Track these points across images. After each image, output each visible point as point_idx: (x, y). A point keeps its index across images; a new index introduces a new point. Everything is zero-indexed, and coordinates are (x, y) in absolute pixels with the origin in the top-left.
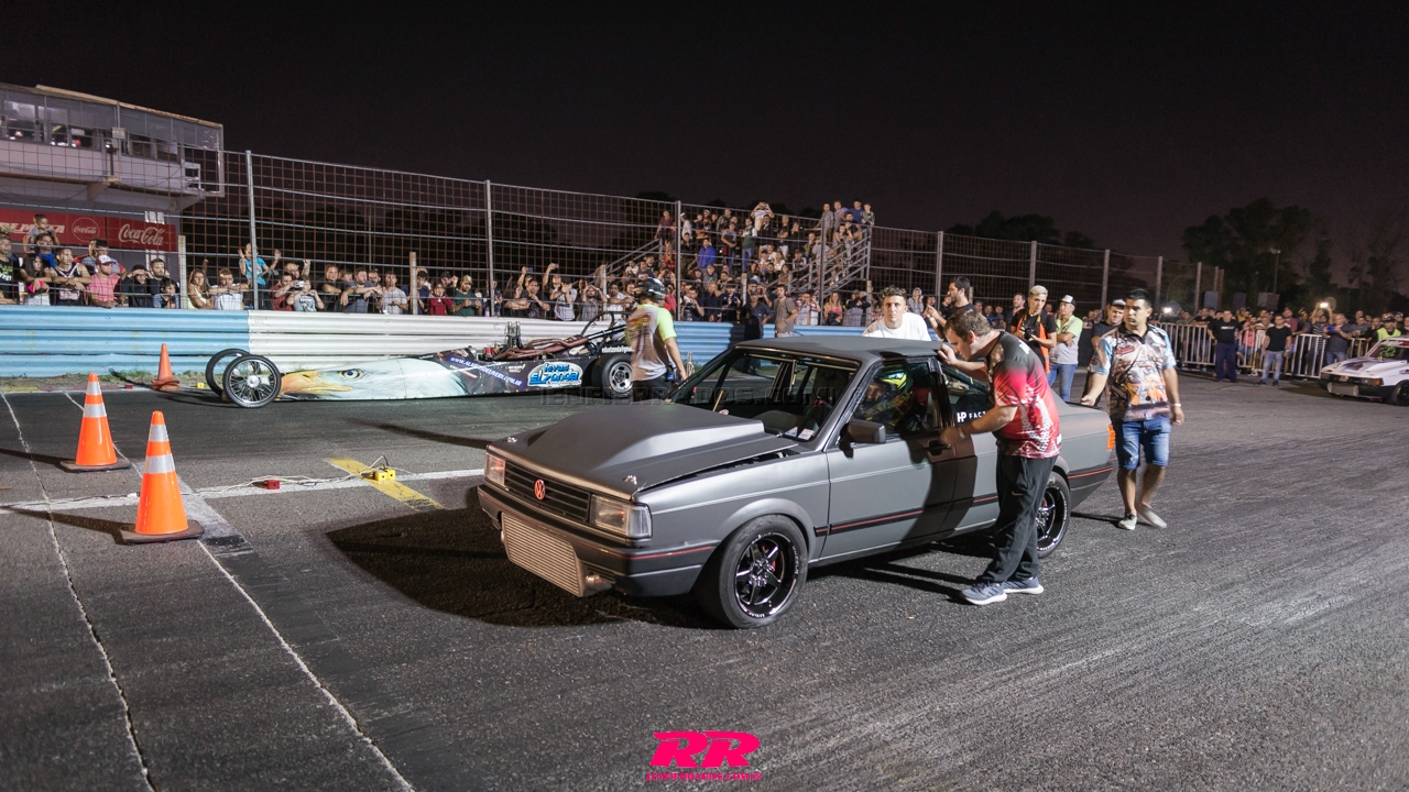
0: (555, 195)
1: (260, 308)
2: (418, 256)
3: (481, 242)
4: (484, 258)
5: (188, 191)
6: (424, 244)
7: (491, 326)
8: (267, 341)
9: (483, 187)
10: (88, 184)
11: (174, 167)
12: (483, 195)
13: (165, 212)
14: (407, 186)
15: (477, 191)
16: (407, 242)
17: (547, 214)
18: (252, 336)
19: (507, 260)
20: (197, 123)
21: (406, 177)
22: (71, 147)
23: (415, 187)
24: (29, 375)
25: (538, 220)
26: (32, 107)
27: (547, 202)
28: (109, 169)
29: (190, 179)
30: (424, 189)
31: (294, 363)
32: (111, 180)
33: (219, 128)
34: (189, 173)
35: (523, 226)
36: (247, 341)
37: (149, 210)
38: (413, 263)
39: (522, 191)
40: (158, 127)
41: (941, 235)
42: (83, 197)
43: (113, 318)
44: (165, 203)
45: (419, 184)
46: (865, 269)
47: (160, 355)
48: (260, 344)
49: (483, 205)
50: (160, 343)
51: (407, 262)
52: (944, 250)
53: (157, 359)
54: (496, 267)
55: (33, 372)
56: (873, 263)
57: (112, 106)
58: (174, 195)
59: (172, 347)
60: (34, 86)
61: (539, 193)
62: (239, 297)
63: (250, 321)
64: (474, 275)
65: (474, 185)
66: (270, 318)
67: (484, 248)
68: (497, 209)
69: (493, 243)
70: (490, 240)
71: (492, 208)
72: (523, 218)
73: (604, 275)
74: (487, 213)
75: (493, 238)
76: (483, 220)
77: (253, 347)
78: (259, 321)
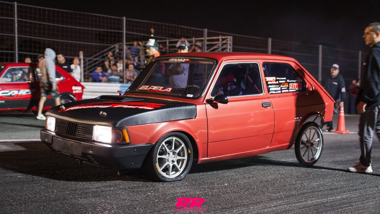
0: (54, 11)
3: (11, 36)
4: (13, 46)
9: (13, 6)
12: (13, 10)
15: (9, 7)
17: (49, 22)
19: (26, 46)
25: (45, 25)
27: (49, 15)
49: (13, 16)
54: (19, 50)
61: (44, 10)
67: (13, 40)
68: (20, 18)
69: (18, 37)
70: (16, 36)
71: (18, 18)
72: (35, 24)
73: (82, 57)
74: (15, 20)
75: (18, 34)
76: (13, 25)
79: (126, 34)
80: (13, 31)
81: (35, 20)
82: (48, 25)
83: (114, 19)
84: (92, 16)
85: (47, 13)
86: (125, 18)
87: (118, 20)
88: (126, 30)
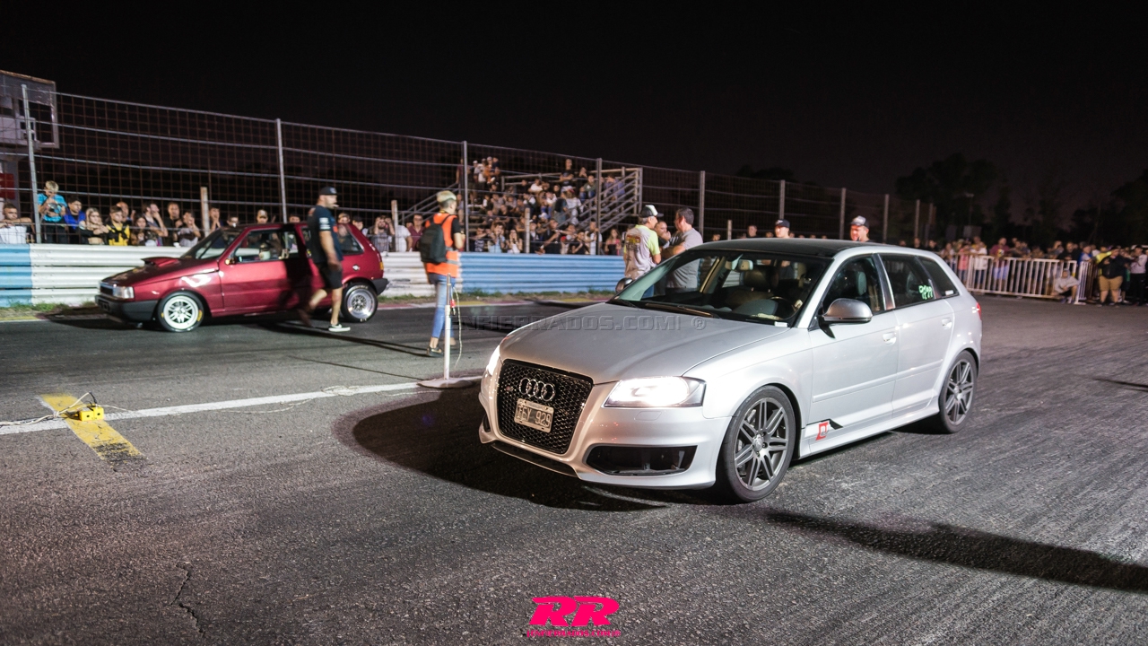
1: (43, 241)
2: (208, 191)
3: (273, 178)
4: (277, 193)
6: (214, 177)
8: (51, 274)
9: (274, 126)
12: (274, 133)
15: (268, 129)
16: (196, 177)
17: (338, 151)
18: (34, 270)
19: (298, 195)
20: (31, 80)
23: (202, 125)
25: (331, 158)
27: (337, 141)
30: (211, 126)
31: (81, 295)
33: (50, 85)
35: (314, 163)
36: (29, 274)
38: (204, 198)
39: (313, 130)
41: (703, 174)
45: (206, 122)
48: (44, 277)
49: (275, 143)
51: (198, 196)
52: (706, 188)
54: (287, 202)
58: (10, 146)
61: (329, 132)
63: (32, 255)
64: (266, 209)
65: (264, 124)
66: (54, 251)
67: (276, 183)
68: (288, 146)
69: (285, 179)
70: (282, 176)
71: (283, 145)
72: (315, 156)
73: (395, 209)
74: (278, 150)
75: (285, 175)
76: (275, 159)
77: (36, 280)
78: (43, 255)
80: (276, 170)
81: (314, 148)
82: (336, 158)
83: (447, 144)
85: (333, 137)
86: (465, 144)
87: (454, 145)
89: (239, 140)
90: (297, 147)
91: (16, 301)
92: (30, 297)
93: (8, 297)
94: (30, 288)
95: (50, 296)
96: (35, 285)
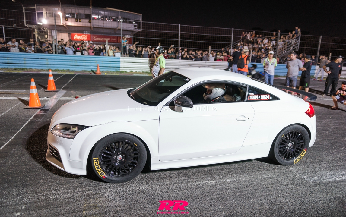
0: (197, 28)
2: (161, 44)
4: (177, 44)
5: (134, 30)
6: (162, 41)
7: (178, 62)
8: (124, 64)
9: (178, 26)
10: (114, 29)
11: (132, 25)
12: (178, 28)
13: (130, 35)
14: (158, 26)
16: (158, 40)
18: (121, 63)
19: (183, 45)
20: (137, 14)
21: (158, 24)
22: (111, 21)
23: (160, 27)
24: (75, 70)
26: (104, 12)
27: (195, 30)
28: (118, 26)
29: (135, 27)
30: (163, 27)
31: (130, 69)
32: (118, 28)
33: (141, 15)
34: (135, 26)
36: (120, 64)
37: (127, 35)
39: (188, 27)
40: (129, 16)
41: (321, 37)
42: (113, 32)
43: (92, 58)
44: (130, 33)
46: (297, 48)
47: (97, 66)
49: (178, 31)
50: (97, 64)
52: (321, 42)
53: (97, 67)
55: (76, 69)
56: (300, 46)
57: (119, 11)
58: (132, 31)
59: (100, 65)
60: (106, 8)
61: (193, 27)
62: (119, 54)
63: (121, 59)
65: (176, 26)
69: (180, 41)
70: (179, 40)
71: (180, 31)
72: (188, 34)
73: (210, 49)
74: (179, 33)
75: (180, 39)
76: (178, 35)
77: (121, 65)
78: (122, 59)
79: (233, 37)
80: (178, 38)
81: (188, 32)
82: (194, 34)
83: (227, 29)
84: (216, 29)
86: (233, 29)
87: (229, 30)
88: (234, 35)
89: (169, 30)
90: (184, 32)
91: (117, 70)
92: (119, 69)
93: (116, 69)
94: (120, 67)
95: (124, 69)
96: (121, 66)
